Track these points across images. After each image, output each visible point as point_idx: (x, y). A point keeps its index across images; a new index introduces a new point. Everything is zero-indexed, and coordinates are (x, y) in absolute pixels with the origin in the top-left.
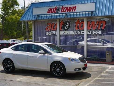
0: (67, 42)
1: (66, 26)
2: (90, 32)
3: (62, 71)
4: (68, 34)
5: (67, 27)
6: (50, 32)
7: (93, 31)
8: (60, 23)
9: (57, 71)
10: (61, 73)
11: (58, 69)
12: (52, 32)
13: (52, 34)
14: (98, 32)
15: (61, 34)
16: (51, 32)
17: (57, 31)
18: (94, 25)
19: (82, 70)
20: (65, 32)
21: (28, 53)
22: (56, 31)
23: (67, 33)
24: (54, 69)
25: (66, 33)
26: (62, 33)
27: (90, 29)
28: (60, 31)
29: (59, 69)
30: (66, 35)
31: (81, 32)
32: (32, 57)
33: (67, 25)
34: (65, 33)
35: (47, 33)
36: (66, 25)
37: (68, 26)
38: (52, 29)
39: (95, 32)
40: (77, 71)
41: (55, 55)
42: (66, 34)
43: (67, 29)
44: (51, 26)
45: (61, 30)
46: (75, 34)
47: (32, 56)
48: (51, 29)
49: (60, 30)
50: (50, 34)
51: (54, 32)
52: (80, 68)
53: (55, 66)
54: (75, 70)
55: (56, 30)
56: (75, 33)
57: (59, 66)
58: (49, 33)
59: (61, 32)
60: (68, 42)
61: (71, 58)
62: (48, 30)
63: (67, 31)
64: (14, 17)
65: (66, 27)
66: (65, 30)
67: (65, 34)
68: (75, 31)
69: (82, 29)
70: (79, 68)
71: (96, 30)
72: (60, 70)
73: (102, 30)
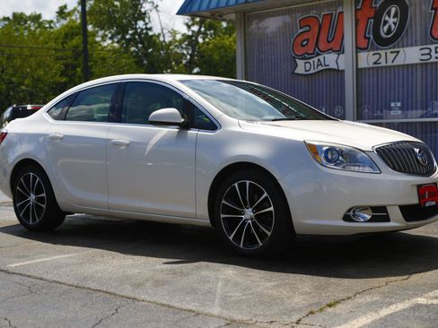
0: (393, 105)
1: (386, 22)
3: (268, 226)
4: (395, 63)
5: (390, 27)
6: (311, 61)
8: (356, 10)
9: (244, 223)
10: (262, 236)
11: (248, 214)
12: (321, 57)
13: (320, 68)
15: (362, 64)
16: (316, 59)
17: (343, 53)
19: (396, 221)
20: (383, 53)
21: (109, 130)
22: (340, 51)
23: (391, 56)
24: (227, 210)
25: (387, 57)
26: (366, 59)
28: (359, 49)
29: (257, 209)
30: (390, 66)
32: (127, 145)
33: (391, 20)
34: (382, 60)
35: (300, 63)
36: (387, 18)
37: (395, 24)
38: (322, 46)
40: (364, 224)
41: (237, 129)
42: (390, 64)
43: (393, 40)
44: (317, 29)
45: (363, 43)
46: (433, 60)
47: (125, 140)
48: (317, 45)
49: (357, 48)
50: (312, 71)
51: (330, 60)
52: (383, 209)
53: (232, 196)
54: (347, 218)
55: (338, 48)
56: (433, 53)
57: (256, 192)
58: (308, 66)
59: (363, 55)
60: (399, 104)
61: (321, 147)
62: (305, 50)
63: (394, 47)
64: (231, 39)
65: (386, 28)
66: (384, 43)
67: (383, 64)
68: (433, 47)
70: (374, 209)
72: (262, 219)
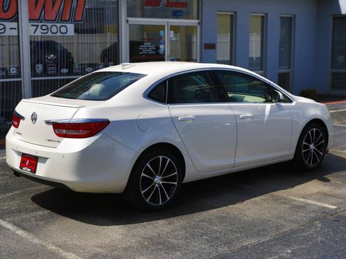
2: (38, 26)
7: (49, 25)
14: (63, 30)
18: (49, 4)
21: (231, 108)
27: (38, 18)
31: (5, 28)
32: (252, 118)
39: (54, 29)
69: (10, 14)
71: (58, 22)
73: (74, 21)
